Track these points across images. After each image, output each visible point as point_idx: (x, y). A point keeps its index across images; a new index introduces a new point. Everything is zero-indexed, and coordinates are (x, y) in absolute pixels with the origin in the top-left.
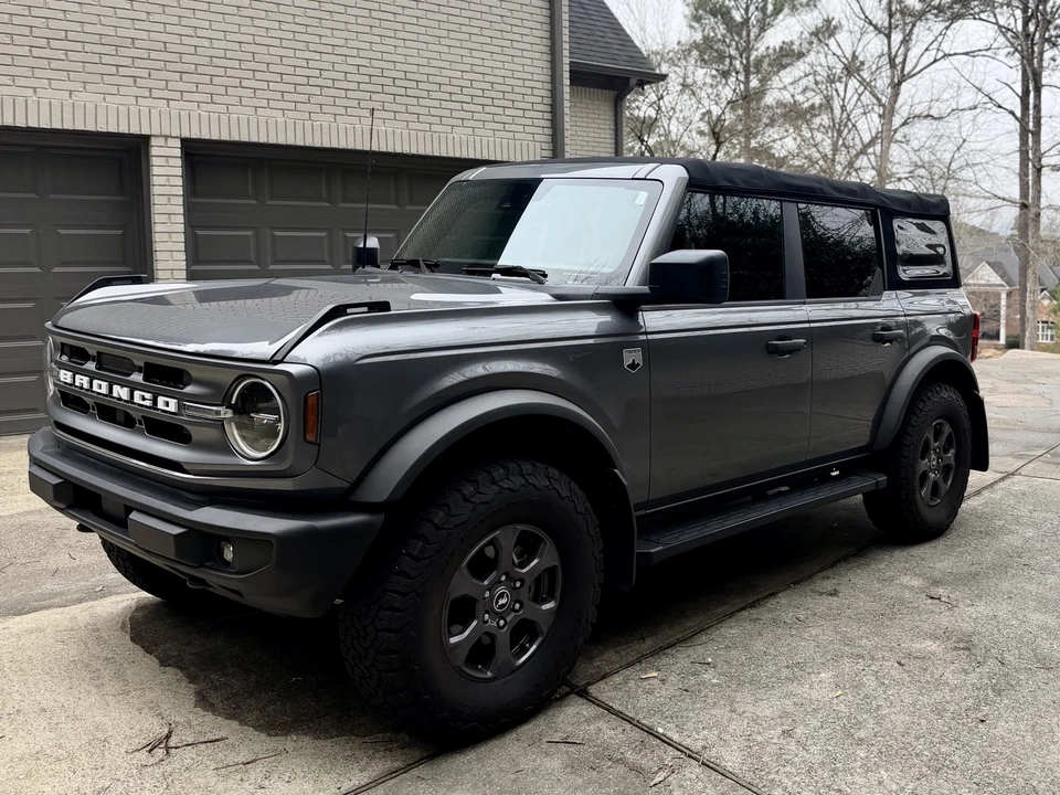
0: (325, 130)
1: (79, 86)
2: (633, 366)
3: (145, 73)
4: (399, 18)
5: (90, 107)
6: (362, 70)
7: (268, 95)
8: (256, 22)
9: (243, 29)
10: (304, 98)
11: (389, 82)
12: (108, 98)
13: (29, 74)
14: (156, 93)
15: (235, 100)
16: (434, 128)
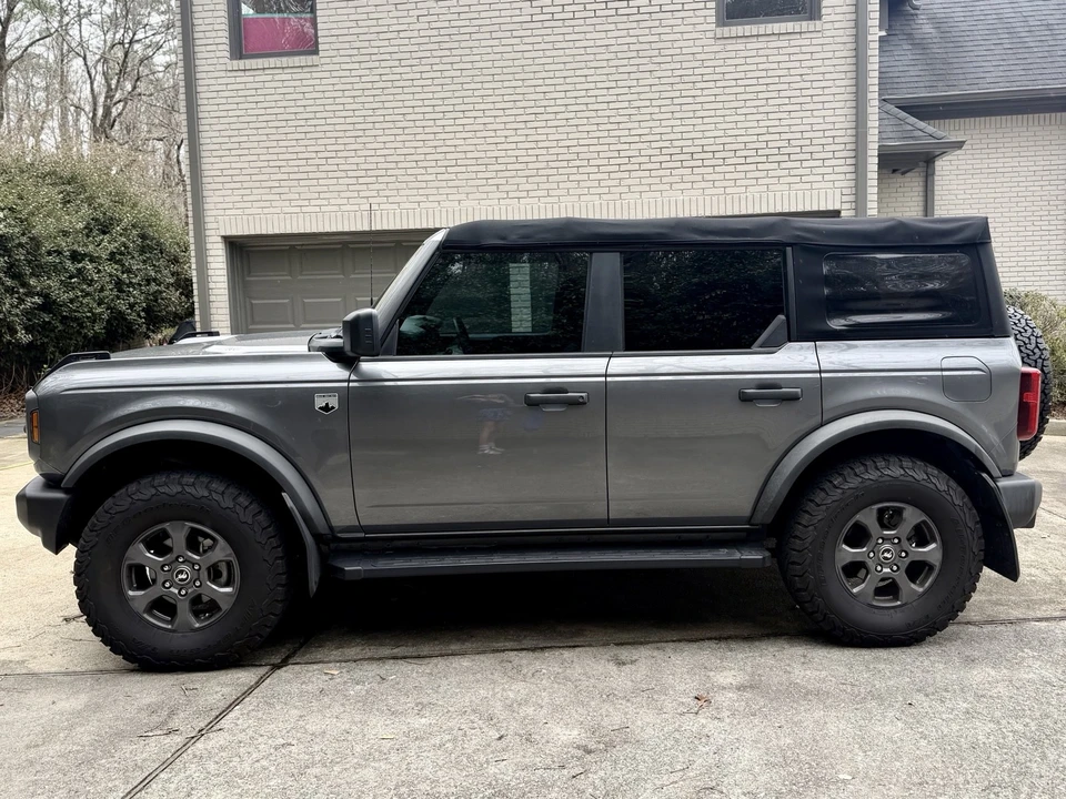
0: (632, 206)
1: (463, 197)
2: (326, 408)
3: (503, 181)
4: (698, 100)
5: (470, 209)
6: (664, 151)
7: (589, 184)
8: (580, 128)
9: (570, 136)
10: (616, 182)
11: (688, 157)
12: (482, 202)
13: (436, 192)
14: (511, 195)
15: (564, 192)
16: (728, 190)
